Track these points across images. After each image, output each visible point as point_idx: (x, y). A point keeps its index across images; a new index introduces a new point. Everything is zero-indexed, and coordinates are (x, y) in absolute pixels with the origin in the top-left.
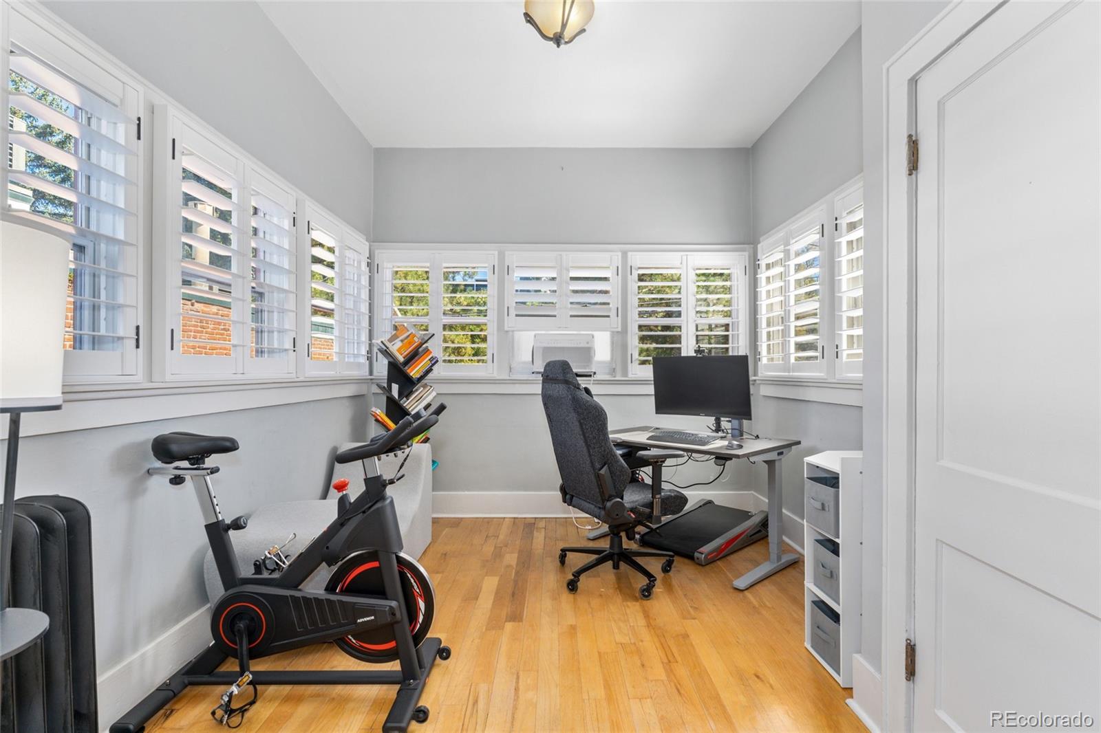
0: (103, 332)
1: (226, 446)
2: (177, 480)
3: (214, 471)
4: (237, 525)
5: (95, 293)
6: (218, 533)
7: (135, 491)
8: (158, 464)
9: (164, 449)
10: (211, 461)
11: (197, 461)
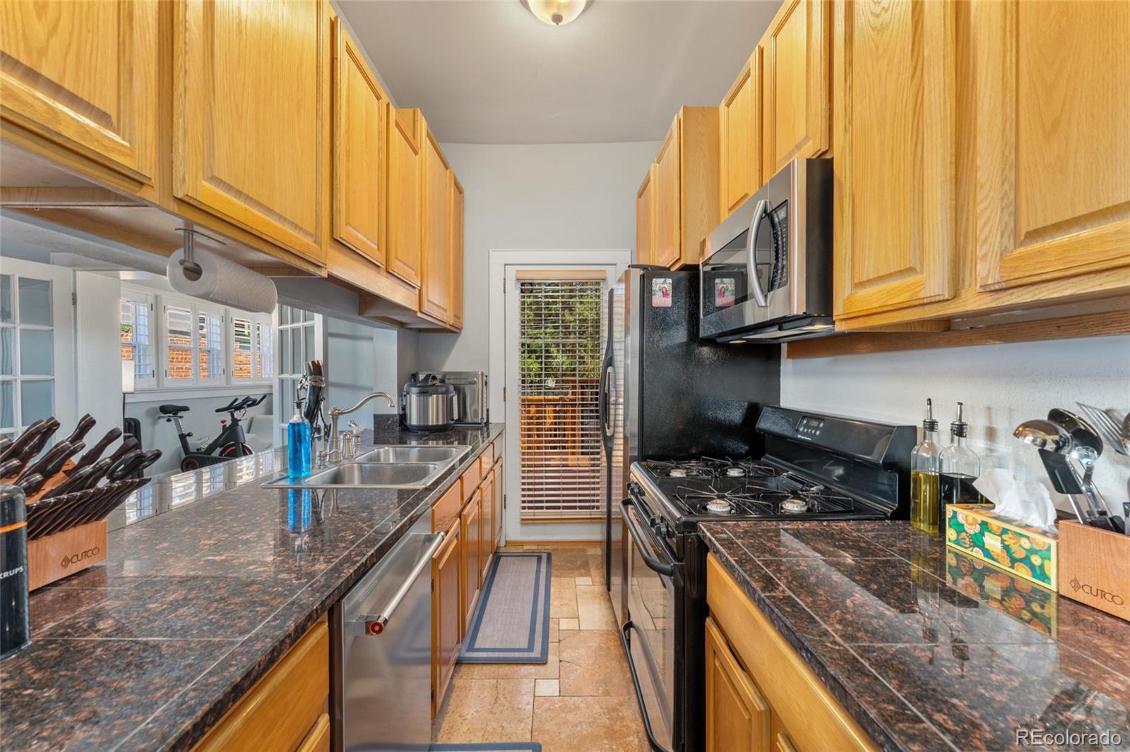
0: (142, 373)
1: (186, 409)
2: (169, 420)
3: (181, 417)
4: (189, 435)
5: (140, 362)
6: (183, 438)
7: (155, 422)
8: (163, 415)
9: (164, 409)
10: (180, 414)
11: (175, 414)
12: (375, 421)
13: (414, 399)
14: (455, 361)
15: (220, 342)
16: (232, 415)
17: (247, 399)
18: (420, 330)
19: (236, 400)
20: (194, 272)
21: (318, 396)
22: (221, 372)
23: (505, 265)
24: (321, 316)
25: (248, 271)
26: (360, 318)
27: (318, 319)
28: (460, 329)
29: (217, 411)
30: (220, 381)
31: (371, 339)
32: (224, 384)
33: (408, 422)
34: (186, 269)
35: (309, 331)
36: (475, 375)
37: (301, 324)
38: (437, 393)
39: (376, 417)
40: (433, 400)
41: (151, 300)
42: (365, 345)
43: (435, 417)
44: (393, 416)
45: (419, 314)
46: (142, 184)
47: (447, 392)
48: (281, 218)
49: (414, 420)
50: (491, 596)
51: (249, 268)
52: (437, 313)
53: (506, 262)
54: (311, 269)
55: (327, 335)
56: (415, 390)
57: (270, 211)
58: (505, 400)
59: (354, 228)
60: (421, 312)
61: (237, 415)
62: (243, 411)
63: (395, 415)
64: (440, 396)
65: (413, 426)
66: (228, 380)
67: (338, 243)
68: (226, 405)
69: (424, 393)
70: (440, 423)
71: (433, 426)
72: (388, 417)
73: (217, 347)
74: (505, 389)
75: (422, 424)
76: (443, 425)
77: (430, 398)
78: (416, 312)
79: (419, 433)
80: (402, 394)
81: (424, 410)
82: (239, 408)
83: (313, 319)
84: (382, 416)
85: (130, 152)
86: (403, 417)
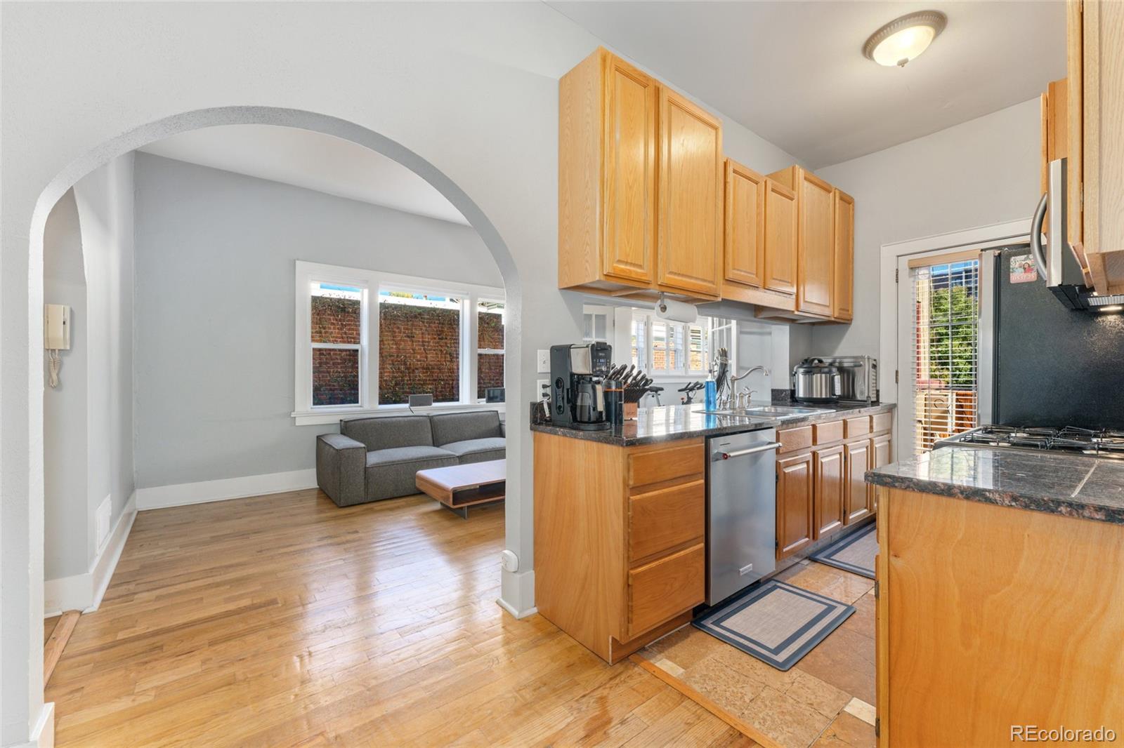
0: (640, 365)
1: (662, 389)
2: (653, 396)
5: (639, 358)
10: (659, 392)
11: (656, 392)
12: (772, 395)
13: (801, 378)
14: (846, 348)
15: (682, 345)
16: (688, 395)
17: (697, 384)
18: (813, 324)
19: (690, 383)
20: (664, 309)
21: (724, 370)
22: (682, 365)
23: (898, 256)
24: (735, 321)
25: (683, 303)
26: (756, 319)
27: (734, 322)
28: (851, 320)
29: (680, 391)
30: (681, 372)
31: (770, 334)
32: (684, 374)
33: (797, 395)
34: (661, 308)
35: (729, 330)
36: (863, 358)
37: (724, 327)
38: (821, 372)
39: (773, 391)
40: (816, 377)
41: (645, 320)
42: (767, 338)
43: (820, 392)
44: (785, 391)
45: (796, 313)
46: (649, 284)
47: (830, 372)
48: (696, 278)
49: (801, 393)
50: (861, 540)
51: (683, 301)
52: (817, 310)
53: (898, 254)
54: (712, 298)
55: (740, 332)
56: (802, 370)
57: (691, 277)
58: (897, 382)
59: (738, 270)
60: (798, 311)
61: (691, 394)
62: (694, 392)
63: (787, 390)
64: (823, 375)
65: (801, 398)
66: (686, 372)
67: (730, 281)
68: (684, 387)
69: (809, 372)
70: (824, 396)
71: (816, 399)
72: (782, 391)
73: (680, 347)
74: (897, 372)
75: (808, 396)
76: (826, 399)
77: (814, 376)
78: (793, 312)
79: (805, 403)
80: (793, 374)
81: (809, 386)
82: (691, 389)
83: (730, 323)
84: (778, 390)
85: (645, 275)
86: (793, 392)
